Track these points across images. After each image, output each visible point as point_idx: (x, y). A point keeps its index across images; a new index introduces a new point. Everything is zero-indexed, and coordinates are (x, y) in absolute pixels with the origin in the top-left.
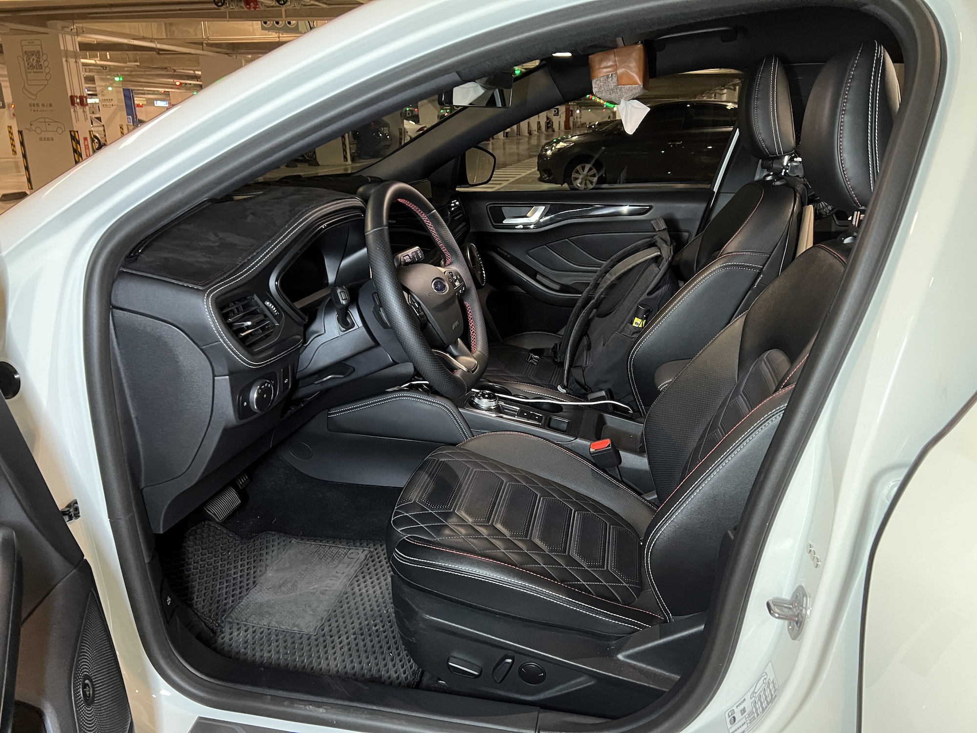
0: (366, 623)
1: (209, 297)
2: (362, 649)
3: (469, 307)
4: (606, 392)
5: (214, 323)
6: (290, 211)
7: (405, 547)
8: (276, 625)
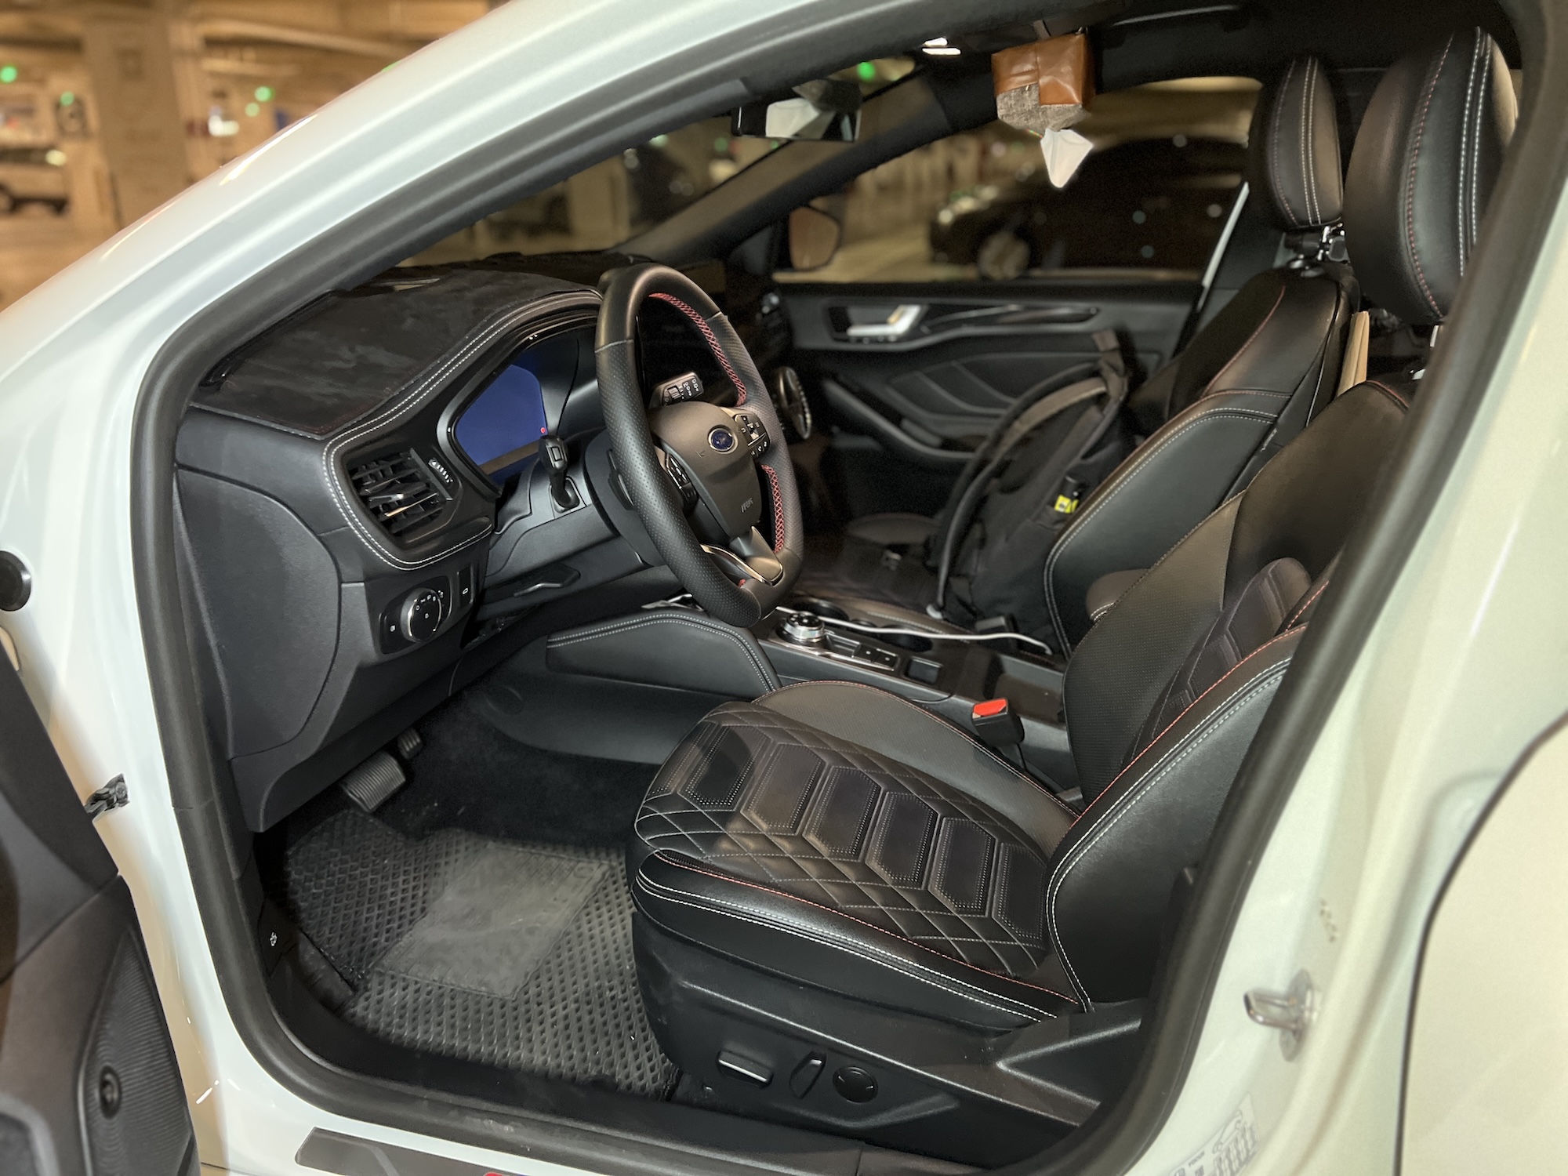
0: (596, 984)
1: (331, 454)
2: (587, 1027)
3: (774, 476)
4: (1007, 620)
5: (338, 495)
6: (475, 312)
7: (654, 868)
8: (454, 982)
